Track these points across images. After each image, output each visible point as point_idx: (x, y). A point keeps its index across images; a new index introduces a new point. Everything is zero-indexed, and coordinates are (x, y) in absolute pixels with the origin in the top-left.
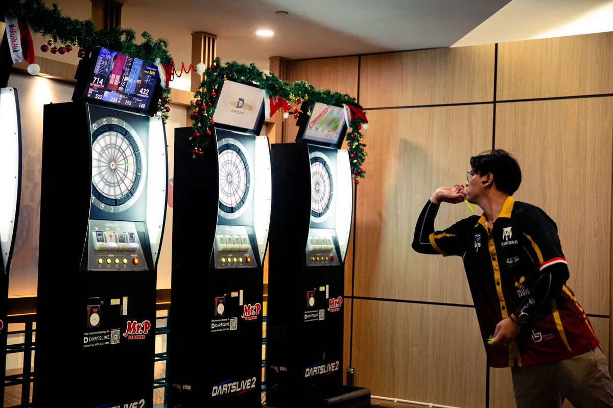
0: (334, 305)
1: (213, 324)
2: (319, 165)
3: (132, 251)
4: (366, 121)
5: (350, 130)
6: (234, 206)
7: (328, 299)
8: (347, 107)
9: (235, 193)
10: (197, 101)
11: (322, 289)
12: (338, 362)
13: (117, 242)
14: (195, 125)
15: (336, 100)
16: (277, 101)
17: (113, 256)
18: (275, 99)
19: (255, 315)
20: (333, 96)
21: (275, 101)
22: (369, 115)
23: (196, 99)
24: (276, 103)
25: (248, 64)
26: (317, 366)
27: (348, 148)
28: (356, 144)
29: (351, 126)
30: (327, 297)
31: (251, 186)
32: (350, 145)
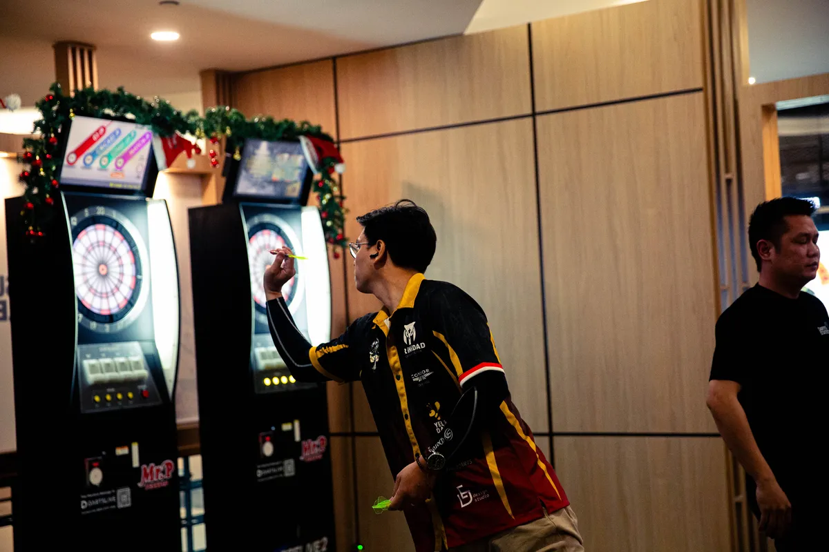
0: (313, 450)
4: (340, 161)
5: (317, 176)
6: (115, 311)
10: (26, 153)
11: (286, 427)
12: (325, 539)
14: (28, 192)
15: (286, 131)
16: (175, 142)
19: (165, 480)
20: (278, 126)
21: (172, 141)
22: (345, 150)
23: (24, 151)
25: (113, 90)
27: (317, 203)
28: (328, 196)
29: (318, 170)
31: (145, 278)
32: (320, 198)
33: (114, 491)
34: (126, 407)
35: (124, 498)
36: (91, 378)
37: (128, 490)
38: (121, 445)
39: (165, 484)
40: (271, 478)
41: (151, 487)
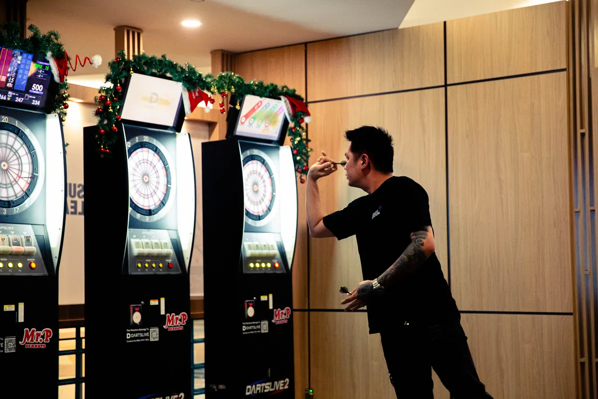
0: (281, 316)
1: (128, 334)
2: (257, 163)
3: (29, 255)
4: (308, 114)
5: (291, 125)
6: (152, 208)
7: (273, 310)
8: (286, 99)
9: (153, 194)
10: (101, 96)
11: (264, 298)
13: (10, 245)
14: (101, 122)
15: (271, 92)
16: (197, 95)
17: (6, 260)
18: (195, 93)
19: (181, 325)
20: (266, 88)
21: (195, 94)
23: (100, 95)
24: (196, 97)
25: (159, 57)
26: (261, 383)
27: (291, 144)
28: (298, 139)
29: (292, 120)
30: (271, 307)
31: (173, 186)
32: (293, 140)
33: (148, 329)
34: (158, 273)
35: (154, 335)
36: (136, 251)
37: (157, 330)
38: (154, 298)
39: (181, 328)
40: (252, 332)
41: (172, 329)
